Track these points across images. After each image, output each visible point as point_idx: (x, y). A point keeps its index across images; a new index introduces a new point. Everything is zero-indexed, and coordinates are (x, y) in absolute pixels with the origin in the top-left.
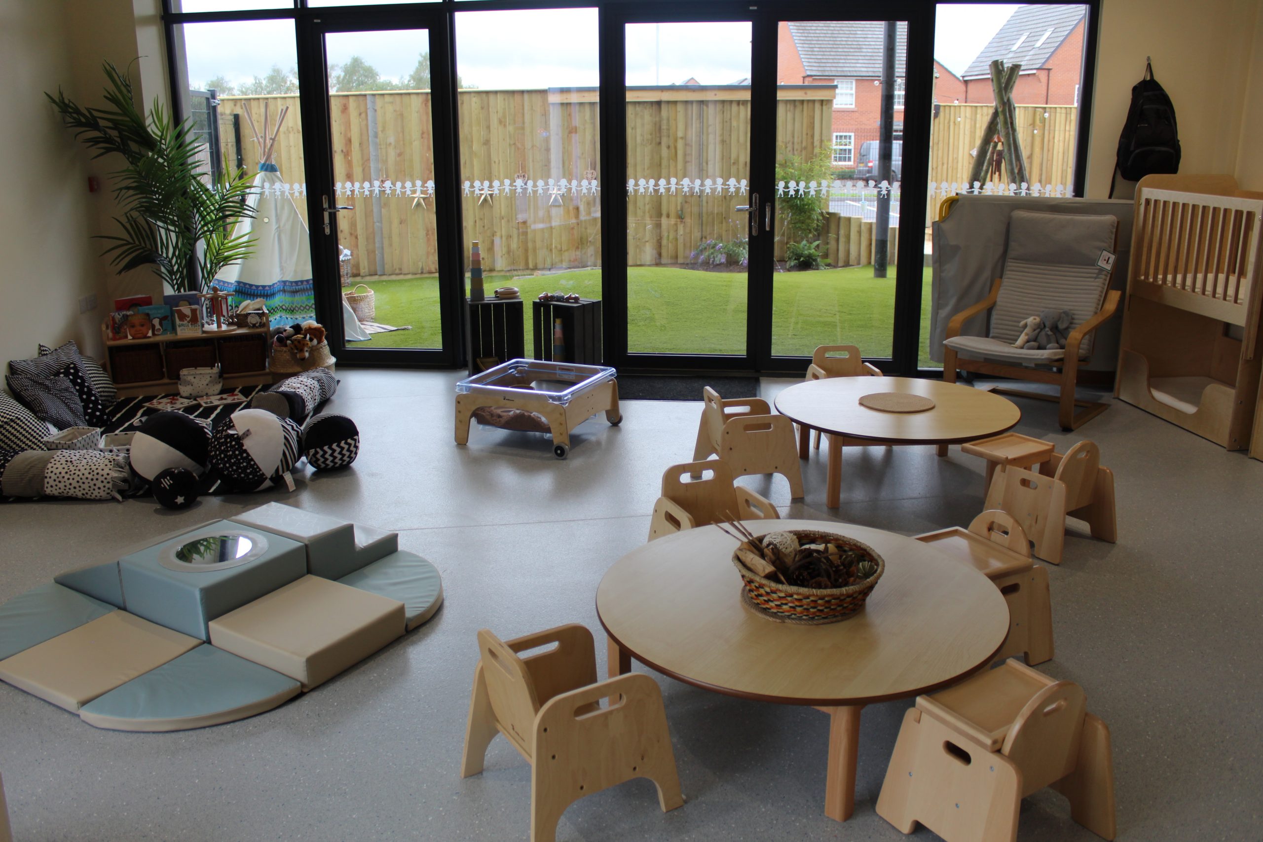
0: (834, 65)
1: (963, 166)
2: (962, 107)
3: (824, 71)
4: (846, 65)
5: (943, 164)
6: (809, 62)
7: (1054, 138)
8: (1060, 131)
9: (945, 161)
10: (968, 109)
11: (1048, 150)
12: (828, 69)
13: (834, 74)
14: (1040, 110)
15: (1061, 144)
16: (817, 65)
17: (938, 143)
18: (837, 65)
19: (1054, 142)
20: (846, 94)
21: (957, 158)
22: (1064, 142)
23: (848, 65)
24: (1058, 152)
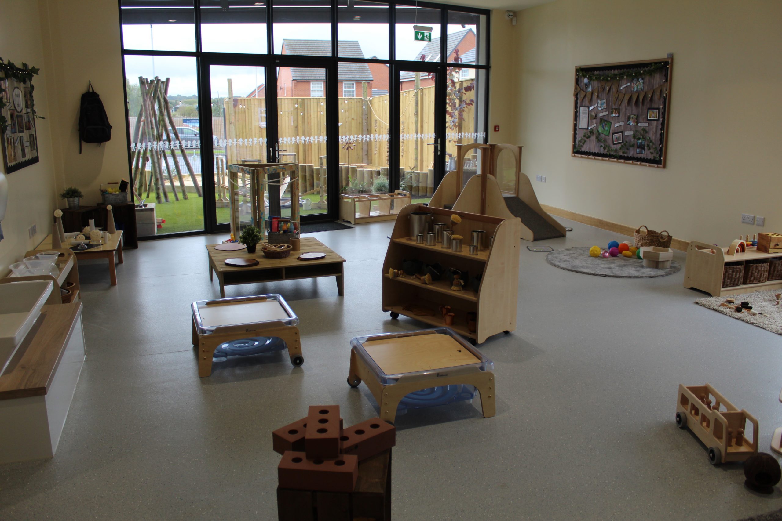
0: (310, 73)
1: (255, 134)
2: (252, 100)
3: (304, 77)
4: (317, 73)
5: (243, 133)
6: (295, 72)
7: (311, 116)
8: (314, 112)
9: (244, 131)
10: (256, 101)
11: (308, 123)
12: (307, 75)
13: (310, 78)
14: (301, 100)
15: (316, 119)
16: (300, 73)
17: (239, 121)
18: (312, 73)
19: (311, 118)
20: (318, 91)
21: (251, 129)
22: (318, 118)
23: (319, 73)
24: (314, 124)
